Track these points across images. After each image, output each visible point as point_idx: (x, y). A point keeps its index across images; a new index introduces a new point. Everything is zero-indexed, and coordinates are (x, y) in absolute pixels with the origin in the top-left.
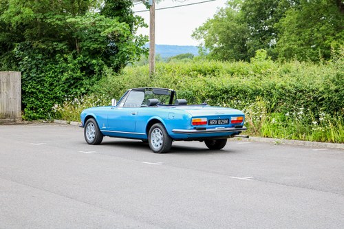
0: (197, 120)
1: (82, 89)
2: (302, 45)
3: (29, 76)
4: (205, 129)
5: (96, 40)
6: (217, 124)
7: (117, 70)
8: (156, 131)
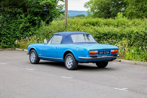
0: (92, 52)
1: (30, 33)
2: (138, 11)
3: (3, 25)
4: (97, 57)
5: (37, 7)
6: (103, 54)
7: (48, 23)
8: (69, 58)
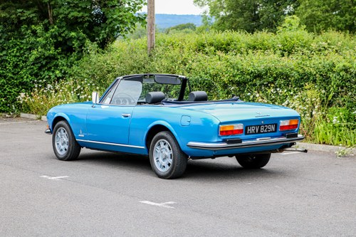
0: (228, 128)
1: (57, 72)
4: (240, 141)
6: (259, 132)
7: (103, 45)
8: (162, 144)
